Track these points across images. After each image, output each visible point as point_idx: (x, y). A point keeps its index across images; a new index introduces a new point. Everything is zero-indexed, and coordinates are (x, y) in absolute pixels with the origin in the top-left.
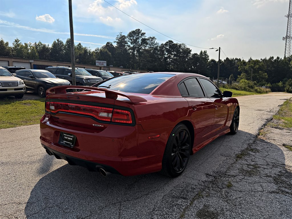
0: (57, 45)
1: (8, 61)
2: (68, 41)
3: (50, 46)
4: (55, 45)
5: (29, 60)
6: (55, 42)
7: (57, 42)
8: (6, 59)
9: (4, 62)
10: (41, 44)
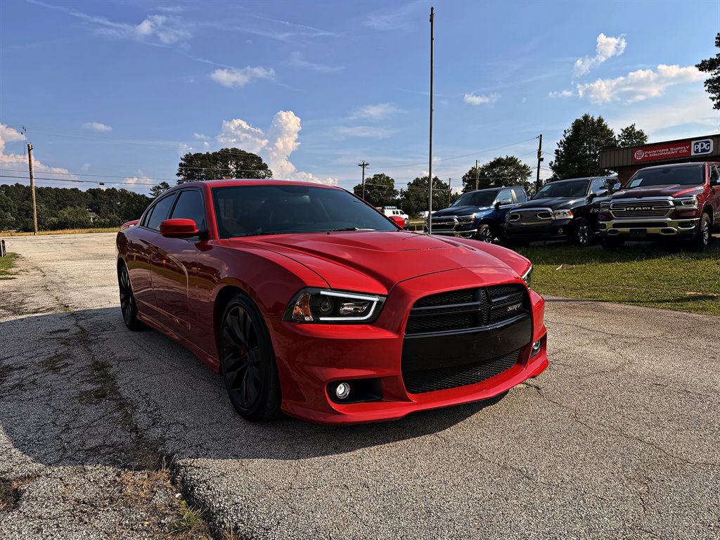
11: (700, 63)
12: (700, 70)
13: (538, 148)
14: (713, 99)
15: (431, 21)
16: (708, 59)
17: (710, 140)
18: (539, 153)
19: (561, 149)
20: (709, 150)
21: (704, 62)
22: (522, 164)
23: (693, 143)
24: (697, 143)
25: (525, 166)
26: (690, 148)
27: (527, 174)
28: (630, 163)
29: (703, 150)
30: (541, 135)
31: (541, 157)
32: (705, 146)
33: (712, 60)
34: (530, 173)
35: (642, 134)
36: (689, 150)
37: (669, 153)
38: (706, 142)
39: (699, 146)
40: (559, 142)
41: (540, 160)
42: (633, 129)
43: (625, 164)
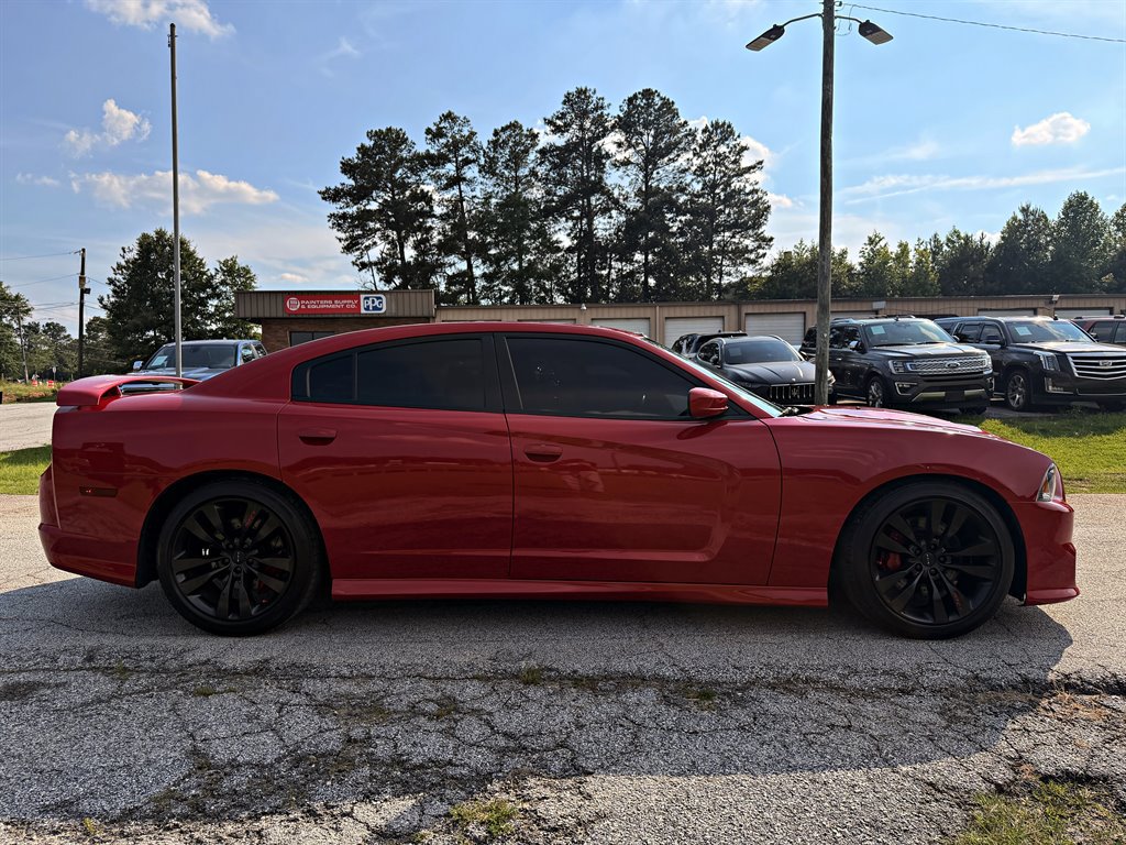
0: (1025, 229)
1: (804, 313)
2: (1071, 206)
3: (994, 239)
4: (1013, 230)
5: (869, 304)
6: (1015, 219)
7: (1020, 216)
8: (798, 308)
9: (775, 317)
10: (958, 236)
11: (324, 189)
12: (323, 198)
13: (80, 271)
14: (340, 240)
15: (172, 45)
16: (333, 187)
17: (382, 296)
18: (82, 279)
19: (119, 277)
20: (381, 309)
21: (328, 190)
22: (12, 292)
23: (362, 296)
24: (368, 298)
25: (17, 297)
26: (359, 302)
27: (23, 312)
28: (280, 315)
29: (375, 308)
30: (84, 250)
31: (86, 286)
32: (377, 303)
33: (336, 190)
34: (29, 310)
35: (248, 272)
36: (358, 305)
37: (333, 306)
38: (378, 298)
39: (370, 302)
40: (115, 267)
41: (85, 291)
42: (235, 262)
43: (274, 315)
